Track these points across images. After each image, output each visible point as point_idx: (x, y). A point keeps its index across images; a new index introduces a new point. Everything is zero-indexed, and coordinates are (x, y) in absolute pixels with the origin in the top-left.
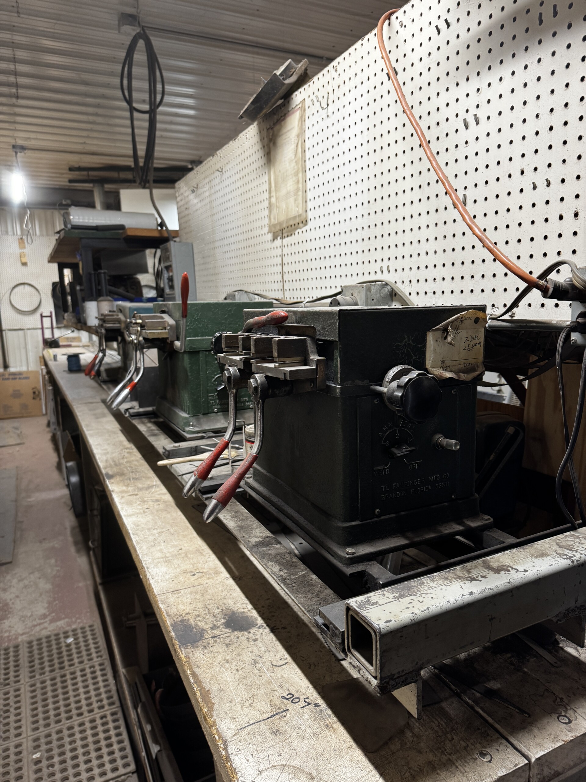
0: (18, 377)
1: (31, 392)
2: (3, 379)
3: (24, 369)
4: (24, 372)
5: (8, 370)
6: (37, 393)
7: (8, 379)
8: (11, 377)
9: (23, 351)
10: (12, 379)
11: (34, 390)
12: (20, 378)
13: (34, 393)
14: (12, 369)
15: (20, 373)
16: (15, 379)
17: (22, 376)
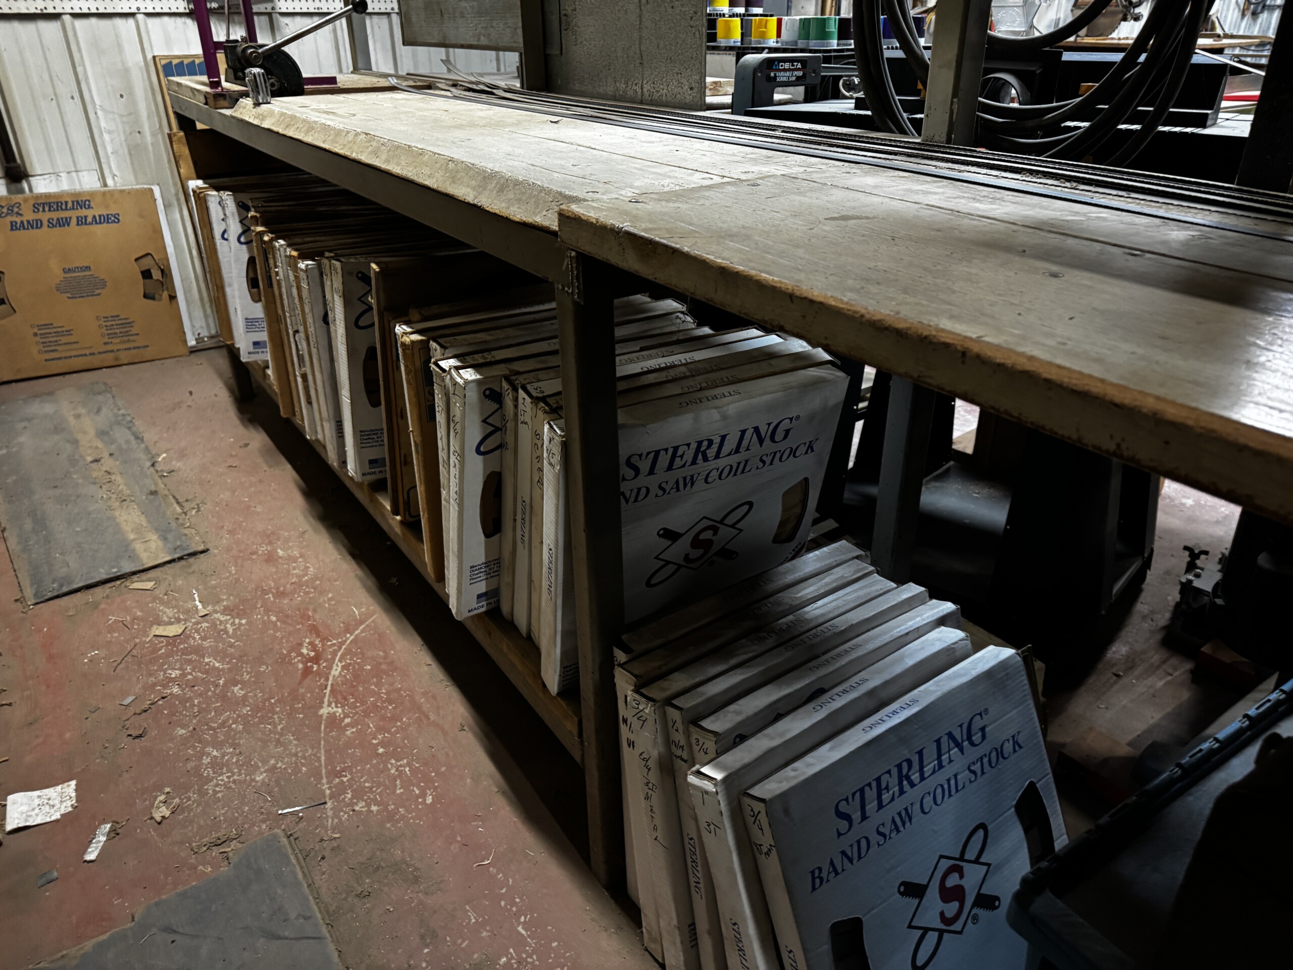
0: (73, 214)
1: (136, 271)
2: (13, 227)
3: (88, 182)
4: (92, 194)
5: (25, 185)
6: (156, 275)
7: (36, 225)
8: (45, 216)
9: (73, 109)
10: (51, 225)
11: (147, 263)
12: (82, 221)
13: (146, 274)
14: (42, 185)
15: (81, 201)
16: (64, 223)
17: (89, 213)
